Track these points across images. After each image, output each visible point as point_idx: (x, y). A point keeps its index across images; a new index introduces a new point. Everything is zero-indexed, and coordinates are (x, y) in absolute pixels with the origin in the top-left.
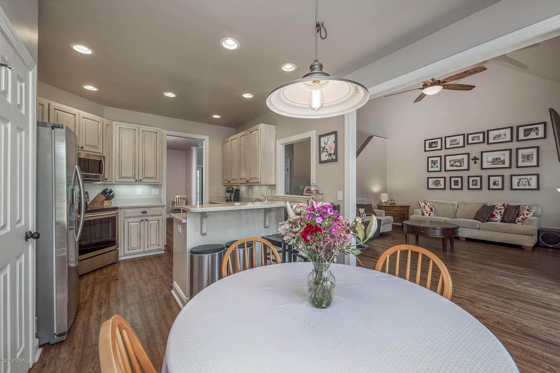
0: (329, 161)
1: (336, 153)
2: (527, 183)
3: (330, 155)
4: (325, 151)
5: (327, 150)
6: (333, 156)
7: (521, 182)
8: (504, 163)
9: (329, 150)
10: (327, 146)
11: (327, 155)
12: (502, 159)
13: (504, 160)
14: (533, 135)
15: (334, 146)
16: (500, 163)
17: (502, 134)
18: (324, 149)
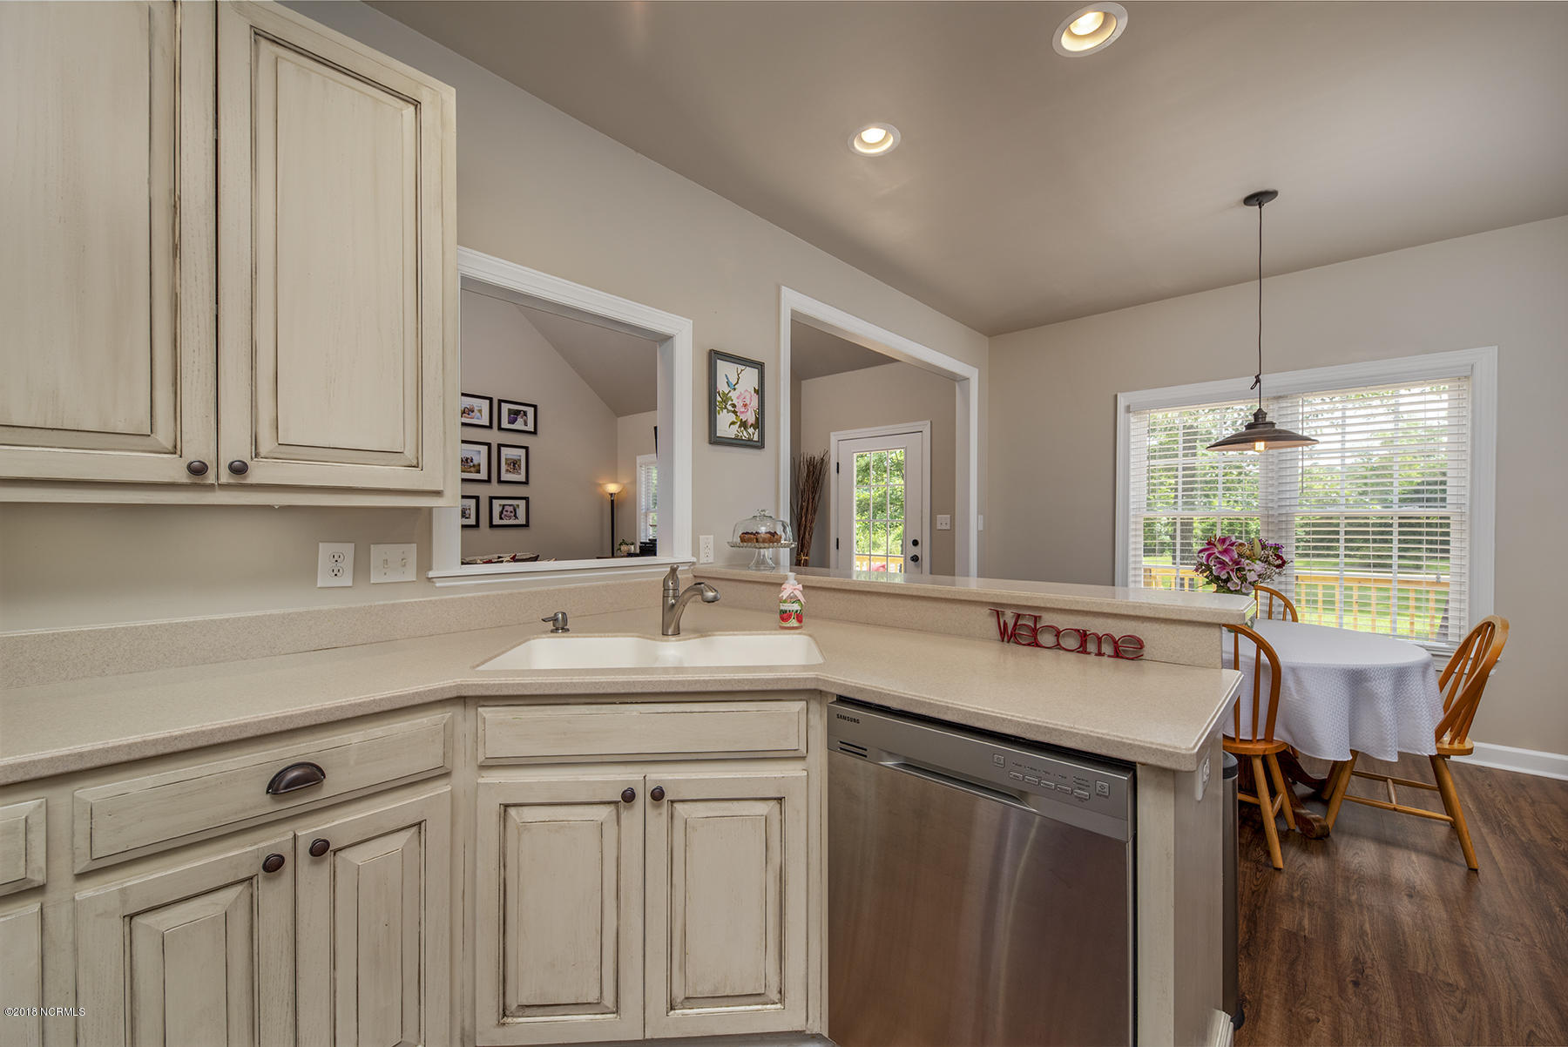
0: (742, 442)
1: (759, 424)
2: (512, 515)
3: (744, 424)
4: (730, 408)
5: (734, 406)
6: (751, 430)
7: (505, 513)
8: (478, 472)
9: (740, 408)
10: (733, 395)
11: (733, 423)
12: (475, 462)
13: (479, 465)
14: (519, 425)
15: (755, 403)
16: (472, 469)
17: (476, 409)
18: (725, 401)
